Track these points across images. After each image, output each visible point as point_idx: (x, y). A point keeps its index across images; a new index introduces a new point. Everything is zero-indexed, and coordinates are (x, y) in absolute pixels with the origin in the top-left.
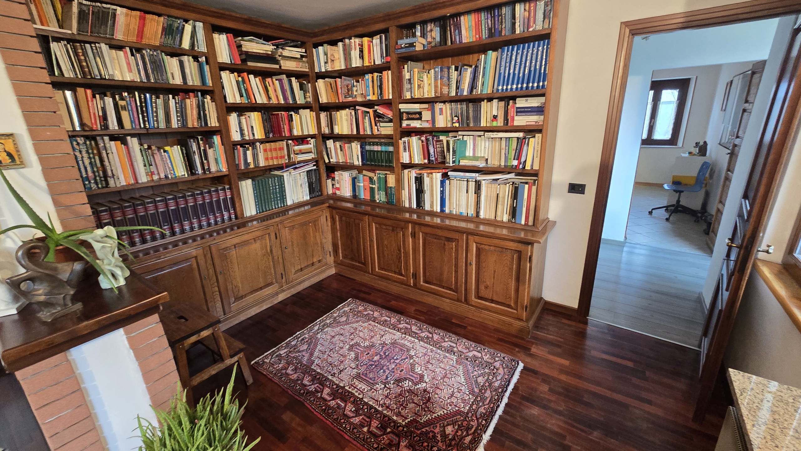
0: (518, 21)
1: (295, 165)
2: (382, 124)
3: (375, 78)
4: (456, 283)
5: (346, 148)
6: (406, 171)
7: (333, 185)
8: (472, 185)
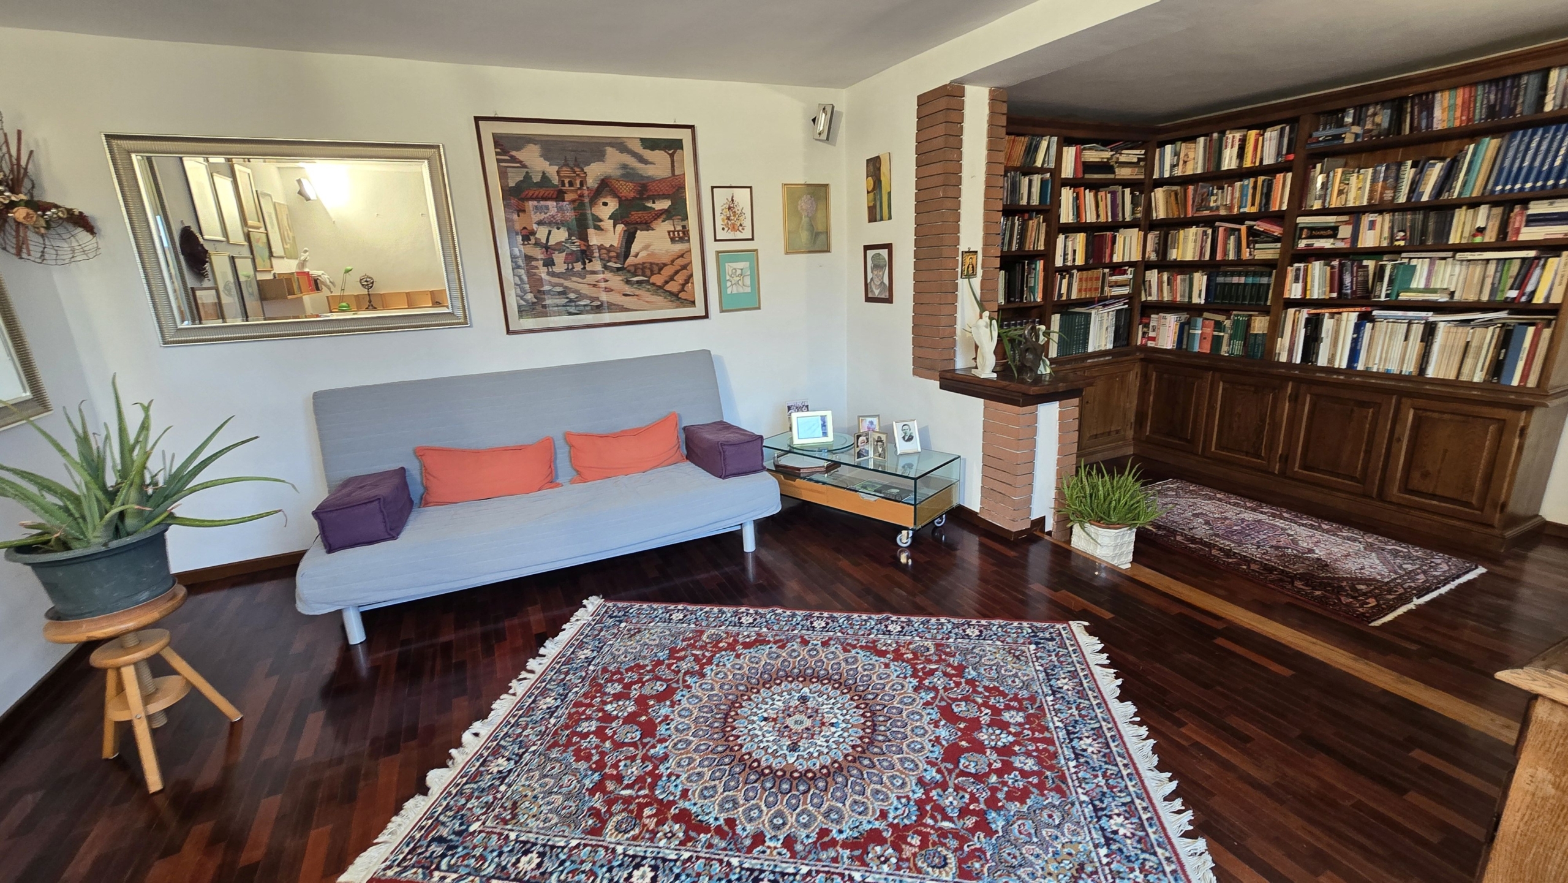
0: (1553, 91)
1: (1107, 300)
2: (1257, 246)
3: (1260, 183)
4: (1365, 468)
5: (1179, 281)
6: (1291, 311)
7: (1144, 333)
8: (1417, 330)
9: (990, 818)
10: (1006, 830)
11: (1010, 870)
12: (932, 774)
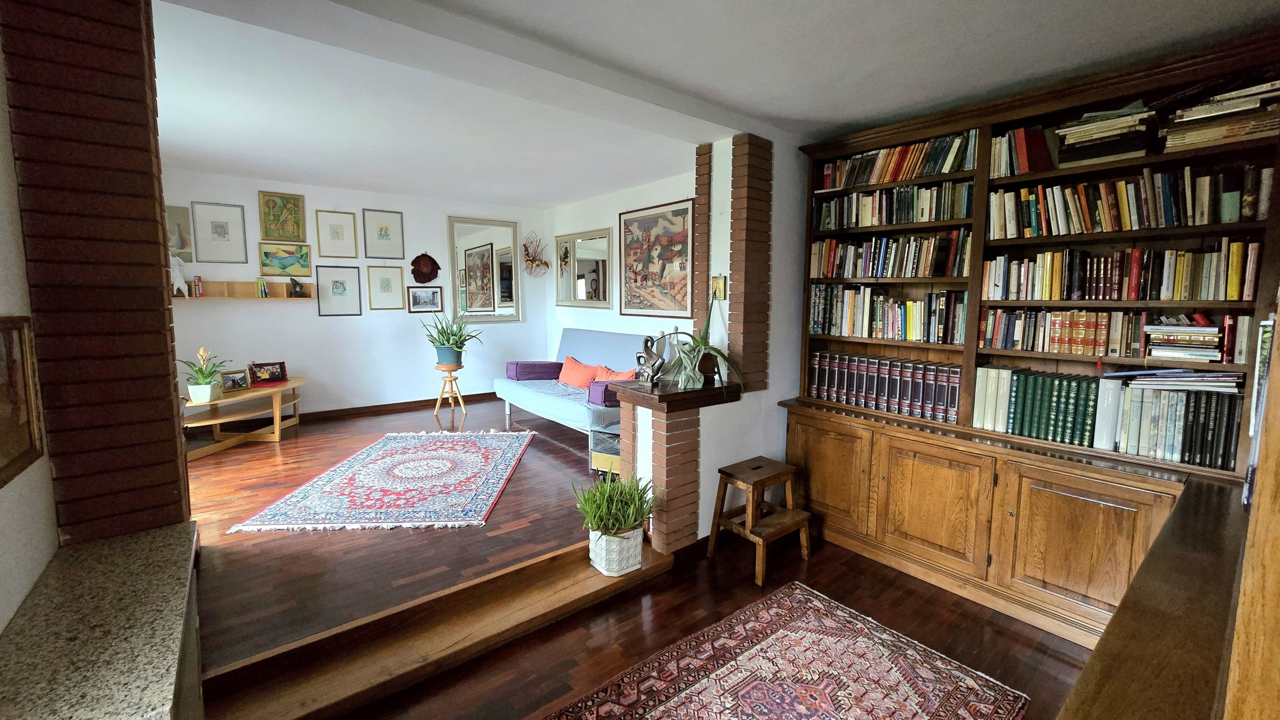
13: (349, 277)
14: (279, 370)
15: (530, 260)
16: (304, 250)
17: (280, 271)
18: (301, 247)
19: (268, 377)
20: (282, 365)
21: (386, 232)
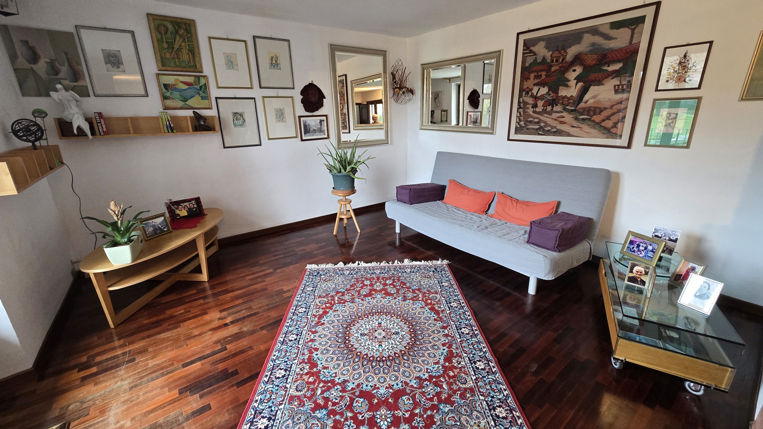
9: (323, 410)
10: (314, 417)
11: (292, 417)
12: (350, 386)
13: (246, 108)
14: (195, 206)
15: (398, 88)
16: (203, 81)
17: (181, 104)
18: (199, 77)
19: (186, 214)
20: (198, 200)
21: (276, 61)
